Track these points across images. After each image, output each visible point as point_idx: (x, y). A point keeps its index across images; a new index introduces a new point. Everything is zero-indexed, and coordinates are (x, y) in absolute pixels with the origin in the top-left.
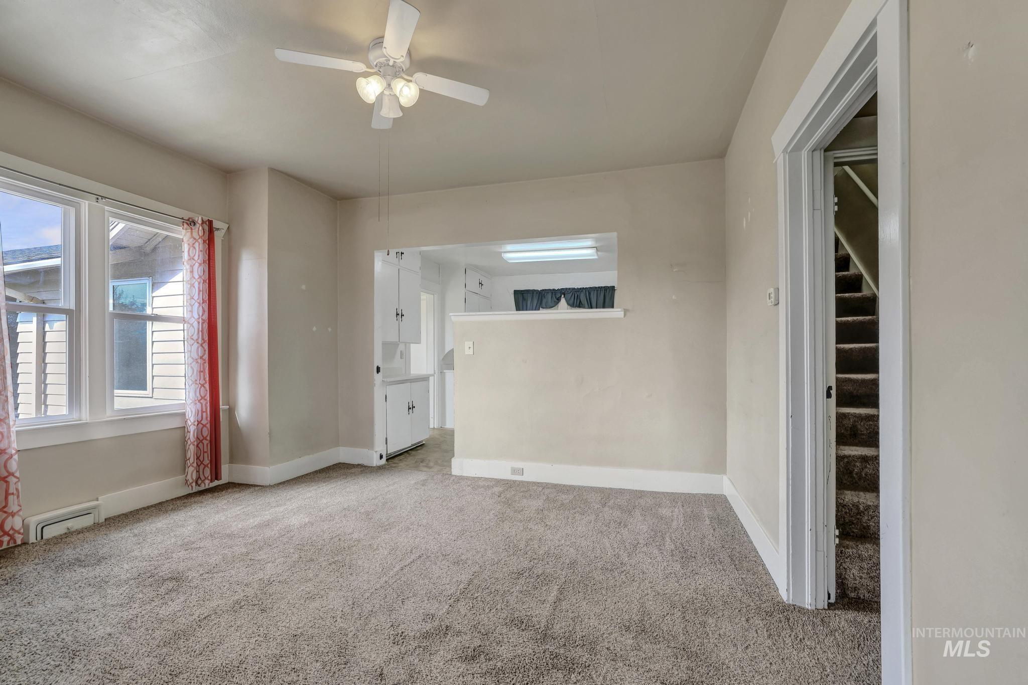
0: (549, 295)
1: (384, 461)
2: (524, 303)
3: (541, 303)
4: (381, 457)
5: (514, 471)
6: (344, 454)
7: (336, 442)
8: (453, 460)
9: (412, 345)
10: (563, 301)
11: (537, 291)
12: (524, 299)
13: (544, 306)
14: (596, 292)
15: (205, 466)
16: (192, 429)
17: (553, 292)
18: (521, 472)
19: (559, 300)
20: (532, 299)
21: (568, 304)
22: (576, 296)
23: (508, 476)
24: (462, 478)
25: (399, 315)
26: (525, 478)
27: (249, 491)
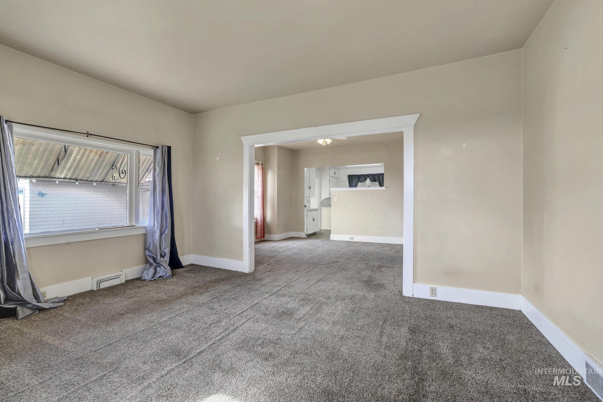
0: (363, 177)
1: (306, 236)
2: (352, 181)
3: (359, 180)
4: (306, 235)
5: (351, 238)
6: (293, 234)
7: (291, 230)
8: (331, 235)
9: (311, 198)
10: (368, 179)
11: (357, 175)
12: (352, 178)
13: (360, 181)
14: (382, 175)
15: (262, 233)
16: (260, 223)
17: (364, 175)
18: (353, 238)
19: (366, 179)
20: (355, 178)
21: (370, 180)
22: (373, 177)
23: (349, 240)
24: (333, 241)
25: (310, 188)
26: (355, 240)
27: (271, 242)
